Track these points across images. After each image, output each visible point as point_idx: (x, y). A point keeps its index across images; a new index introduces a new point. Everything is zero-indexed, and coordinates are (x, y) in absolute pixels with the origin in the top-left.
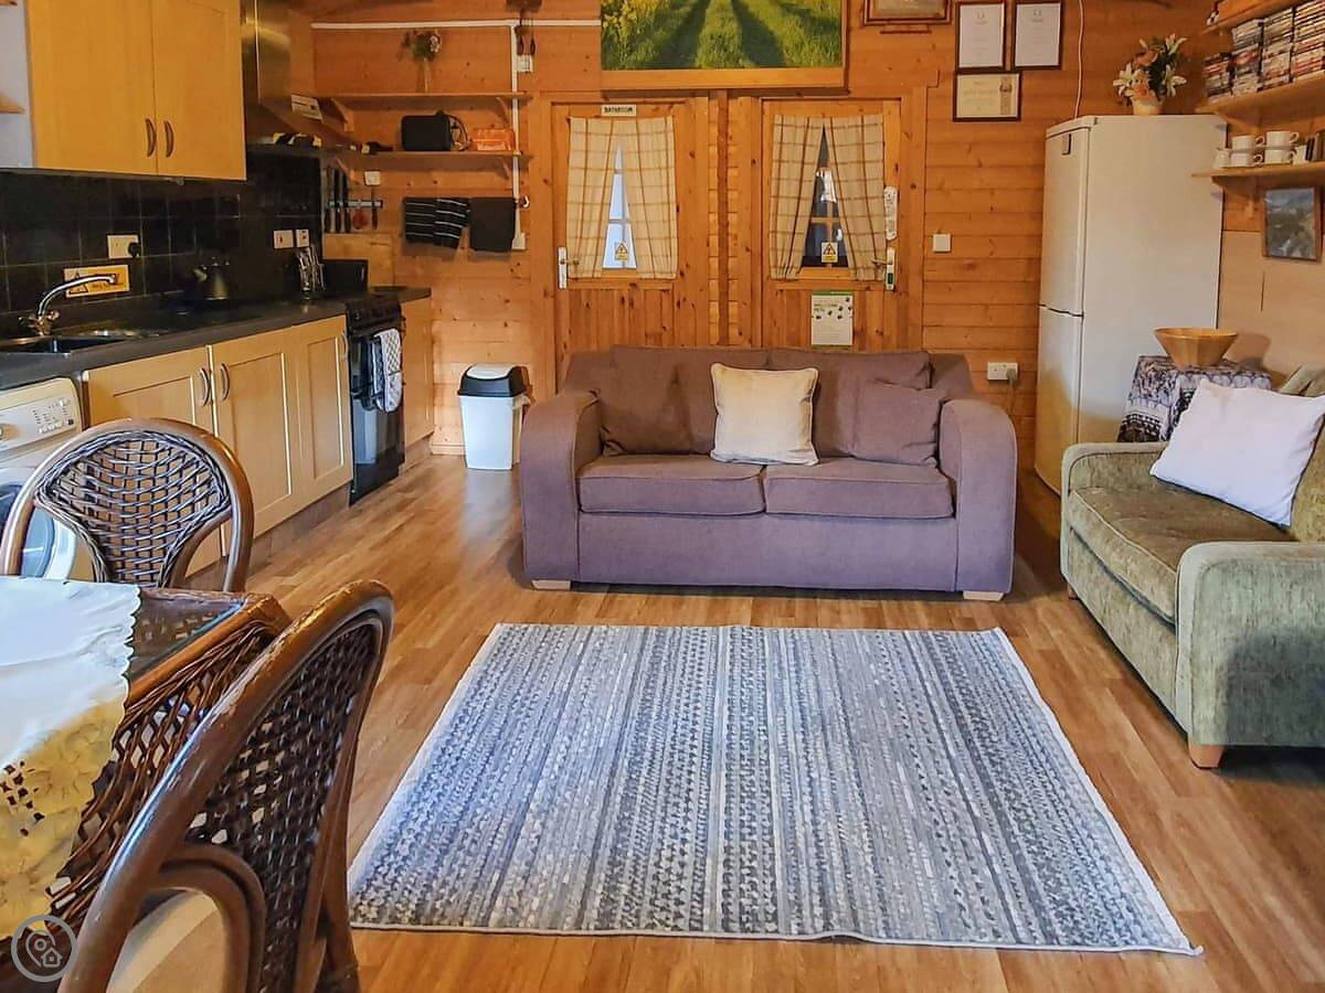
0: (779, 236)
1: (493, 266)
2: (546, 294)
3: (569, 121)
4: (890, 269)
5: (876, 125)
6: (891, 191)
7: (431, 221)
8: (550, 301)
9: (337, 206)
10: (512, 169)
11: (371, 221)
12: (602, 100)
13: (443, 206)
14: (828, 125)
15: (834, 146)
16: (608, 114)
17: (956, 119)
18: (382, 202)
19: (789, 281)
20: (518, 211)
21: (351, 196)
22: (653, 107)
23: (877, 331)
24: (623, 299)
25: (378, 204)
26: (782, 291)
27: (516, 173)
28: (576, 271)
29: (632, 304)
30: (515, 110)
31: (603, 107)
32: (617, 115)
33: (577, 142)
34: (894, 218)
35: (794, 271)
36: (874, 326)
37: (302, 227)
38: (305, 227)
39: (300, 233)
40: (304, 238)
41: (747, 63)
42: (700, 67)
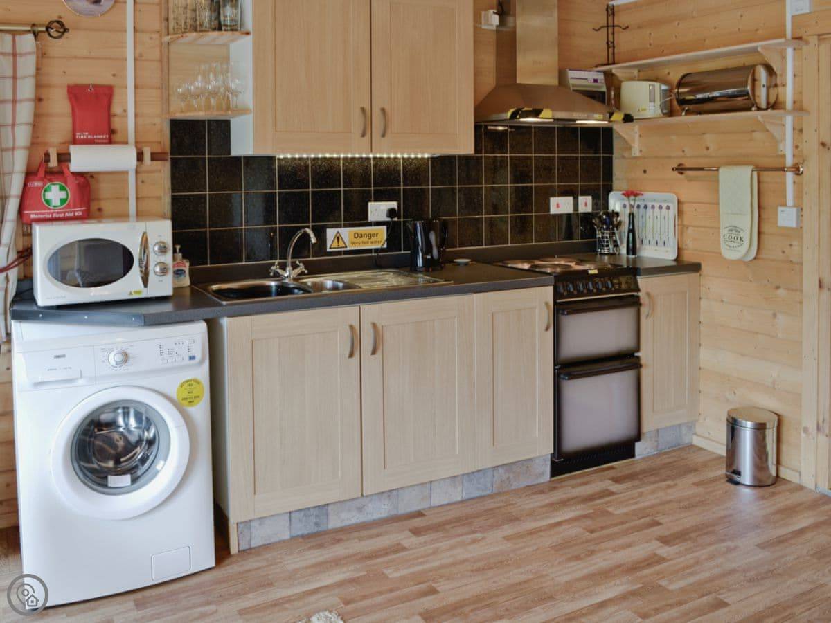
37: (584, 193)
38: (588, 195)
39: (581, 199)
40: (586, 204)
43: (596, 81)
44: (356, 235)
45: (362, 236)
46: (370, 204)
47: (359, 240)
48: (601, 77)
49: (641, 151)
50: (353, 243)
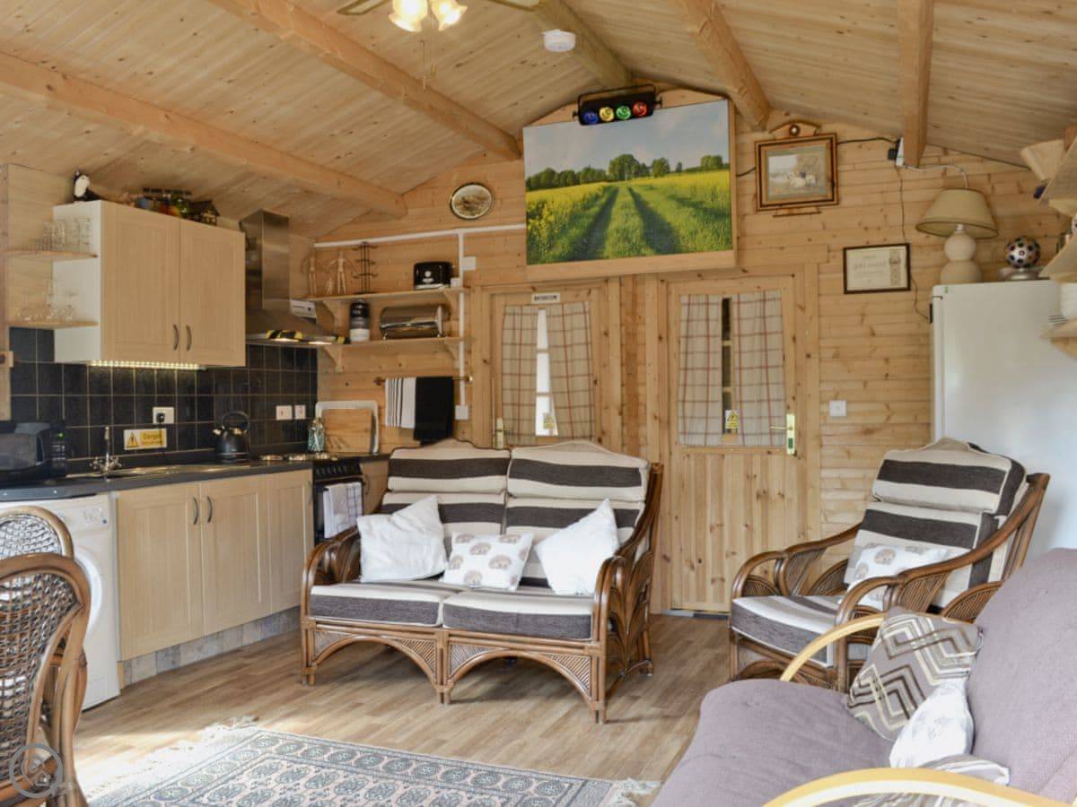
4: (791, 434)
5: (774, 299)
10: (457, 353)
12: (531, 291)
16: (537, 302)
17: (847, 292)
20: (462, 386)
22: (575, 293)
23: (779, 495)
26: (688, 455)
27: (462, 355)
30: (461, 303)
31: (533, 296)
32: (543, 302)
36: (776, 488)
37: (300, 403)
38: (302, 404)
39: (298, 408)
40: (301, 412)
41: (648, 251)
42: (607, 258)
43: (309, 309)
44: (145, 436)
45: (149, 437)
46: (154, 408)
47: (148, 440)
48: (312, 306)
49: (343, 368)
50: (143, 443)
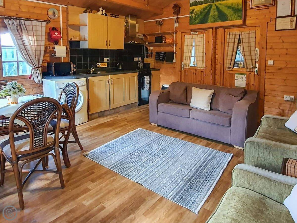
0: (228, 60)
1: (170, 65)
2: (179, 71)
3: (185, 36)
4: (257, 69)
5: (253, 33)
6: (257, 49)
7: (159, 56)
8: (180, 72)
9: (146, 53)
10: (174, 46)
11: (151, 56)
12: (191, 31)
13: (162, 53)
14: (241, 33)
15: (242, 38)
16: (192, 34)
17: (276, 30)
18: (153, 53)
19: (230, 71)
20: (175, 54)
21: (148, 52)
22: (201, 32)
23: (252, 84)
24: (194, 73)
25: (152, 53)
26: (228, 73)
27: (174, 47)
28: (185, 67)
29: (195, 74)
30: (175, 35)
31: (191, 32)
32: (194, 34)
33: (186, 40)
34: (258, 56)
35: (231, 68)
36: (252, 83)
37: (139, 57)
41: (220, 21)
42: (209, 23)
45: (103, 64)
46: (104, 58)
48: (143, 35)
